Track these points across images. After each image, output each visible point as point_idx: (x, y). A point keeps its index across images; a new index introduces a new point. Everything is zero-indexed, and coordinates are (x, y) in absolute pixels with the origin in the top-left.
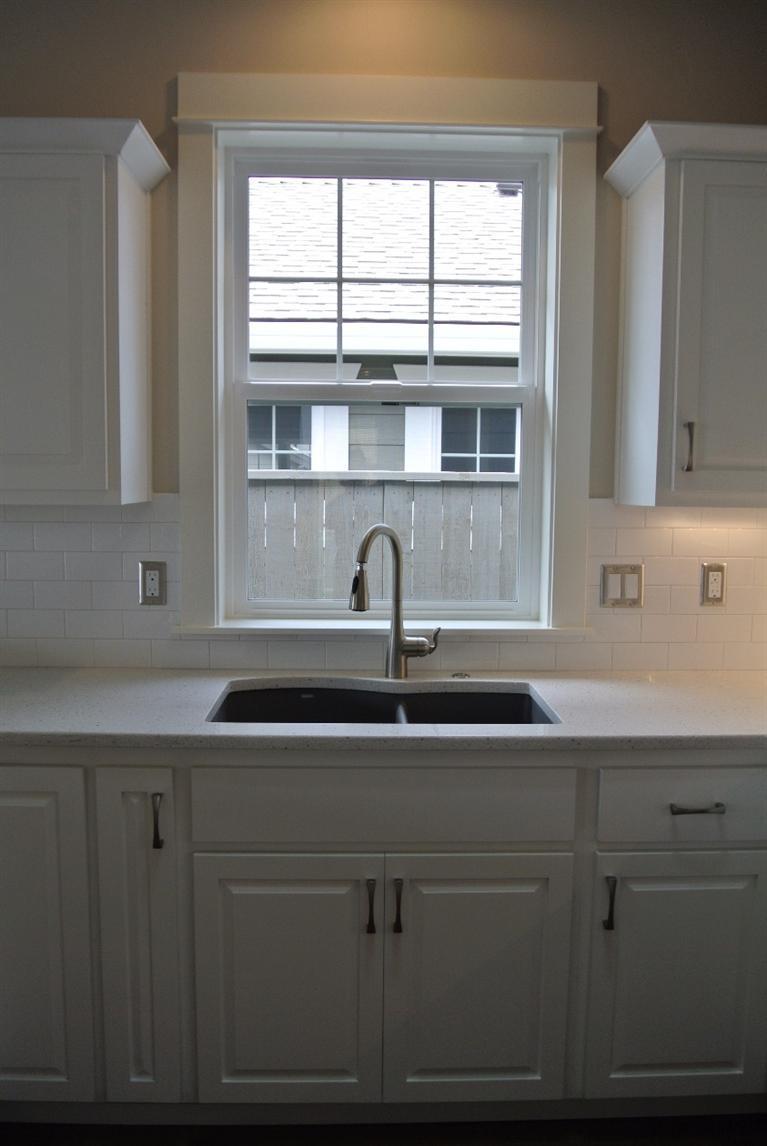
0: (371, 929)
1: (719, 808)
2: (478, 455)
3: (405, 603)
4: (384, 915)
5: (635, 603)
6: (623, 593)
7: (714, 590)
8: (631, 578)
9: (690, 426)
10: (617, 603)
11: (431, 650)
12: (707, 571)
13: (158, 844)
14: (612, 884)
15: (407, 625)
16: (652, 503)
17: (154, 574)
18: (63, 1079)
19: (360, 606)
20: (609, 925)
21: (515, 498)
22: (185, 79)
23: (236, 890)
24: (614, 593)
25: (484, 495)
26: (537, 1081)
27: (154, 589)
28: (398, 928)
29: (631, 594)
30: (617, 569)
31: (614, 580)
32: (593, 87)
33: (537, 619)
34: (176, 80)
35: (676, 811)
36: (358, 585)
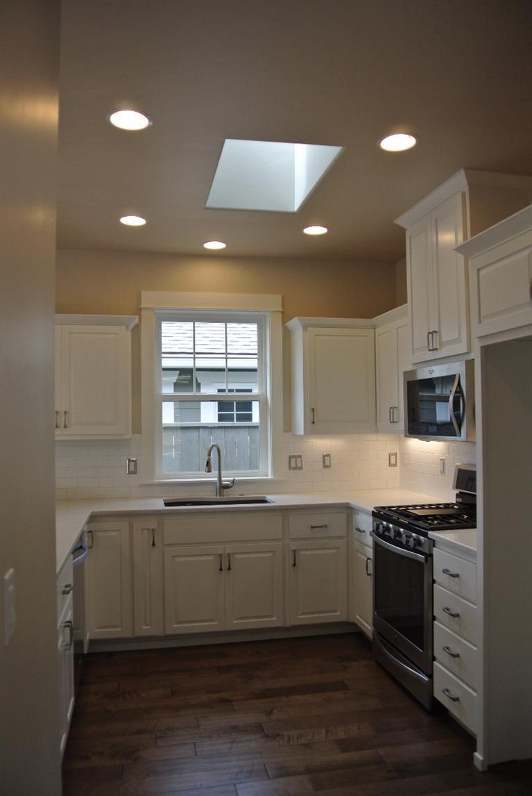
0: (221, 569)
1: (326, 526)
2: (235, 413)
3: (222, 472)
4: (225, 566)
5: (301, 468)
6: (296, 465)
7: (327, 463)
8: (299, 459)
9: (313, 409)
10: (294, 468)
11: (231, 487)
12: (324, 457)
13: (154, 545)
14: (294, 551)
15: (223, 479)
16: (303, 434)
17: (133, 463)
18: (119, 629)
19: (209, 471)
20: (294, 565)
21: (257, 434)
22: (143, 293)
23: (178, 559)
24: (293, 465)
25: (242, 432)
26: (274, 620)
27: (132, 468)
28: (229, 569)
29: (299, 465)
30: (294, 457)
31: (293, 460)
32: (280, 296)
33: (267, 476)
34: (140, 293)
35: (312, 527)
36: (208, 463)
